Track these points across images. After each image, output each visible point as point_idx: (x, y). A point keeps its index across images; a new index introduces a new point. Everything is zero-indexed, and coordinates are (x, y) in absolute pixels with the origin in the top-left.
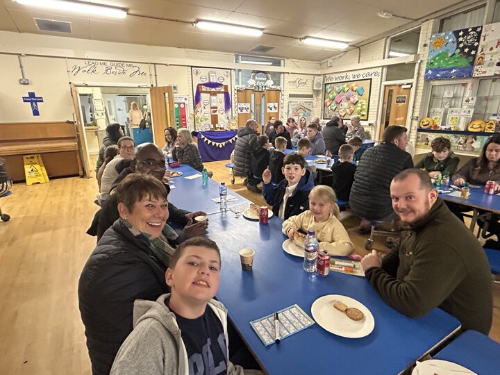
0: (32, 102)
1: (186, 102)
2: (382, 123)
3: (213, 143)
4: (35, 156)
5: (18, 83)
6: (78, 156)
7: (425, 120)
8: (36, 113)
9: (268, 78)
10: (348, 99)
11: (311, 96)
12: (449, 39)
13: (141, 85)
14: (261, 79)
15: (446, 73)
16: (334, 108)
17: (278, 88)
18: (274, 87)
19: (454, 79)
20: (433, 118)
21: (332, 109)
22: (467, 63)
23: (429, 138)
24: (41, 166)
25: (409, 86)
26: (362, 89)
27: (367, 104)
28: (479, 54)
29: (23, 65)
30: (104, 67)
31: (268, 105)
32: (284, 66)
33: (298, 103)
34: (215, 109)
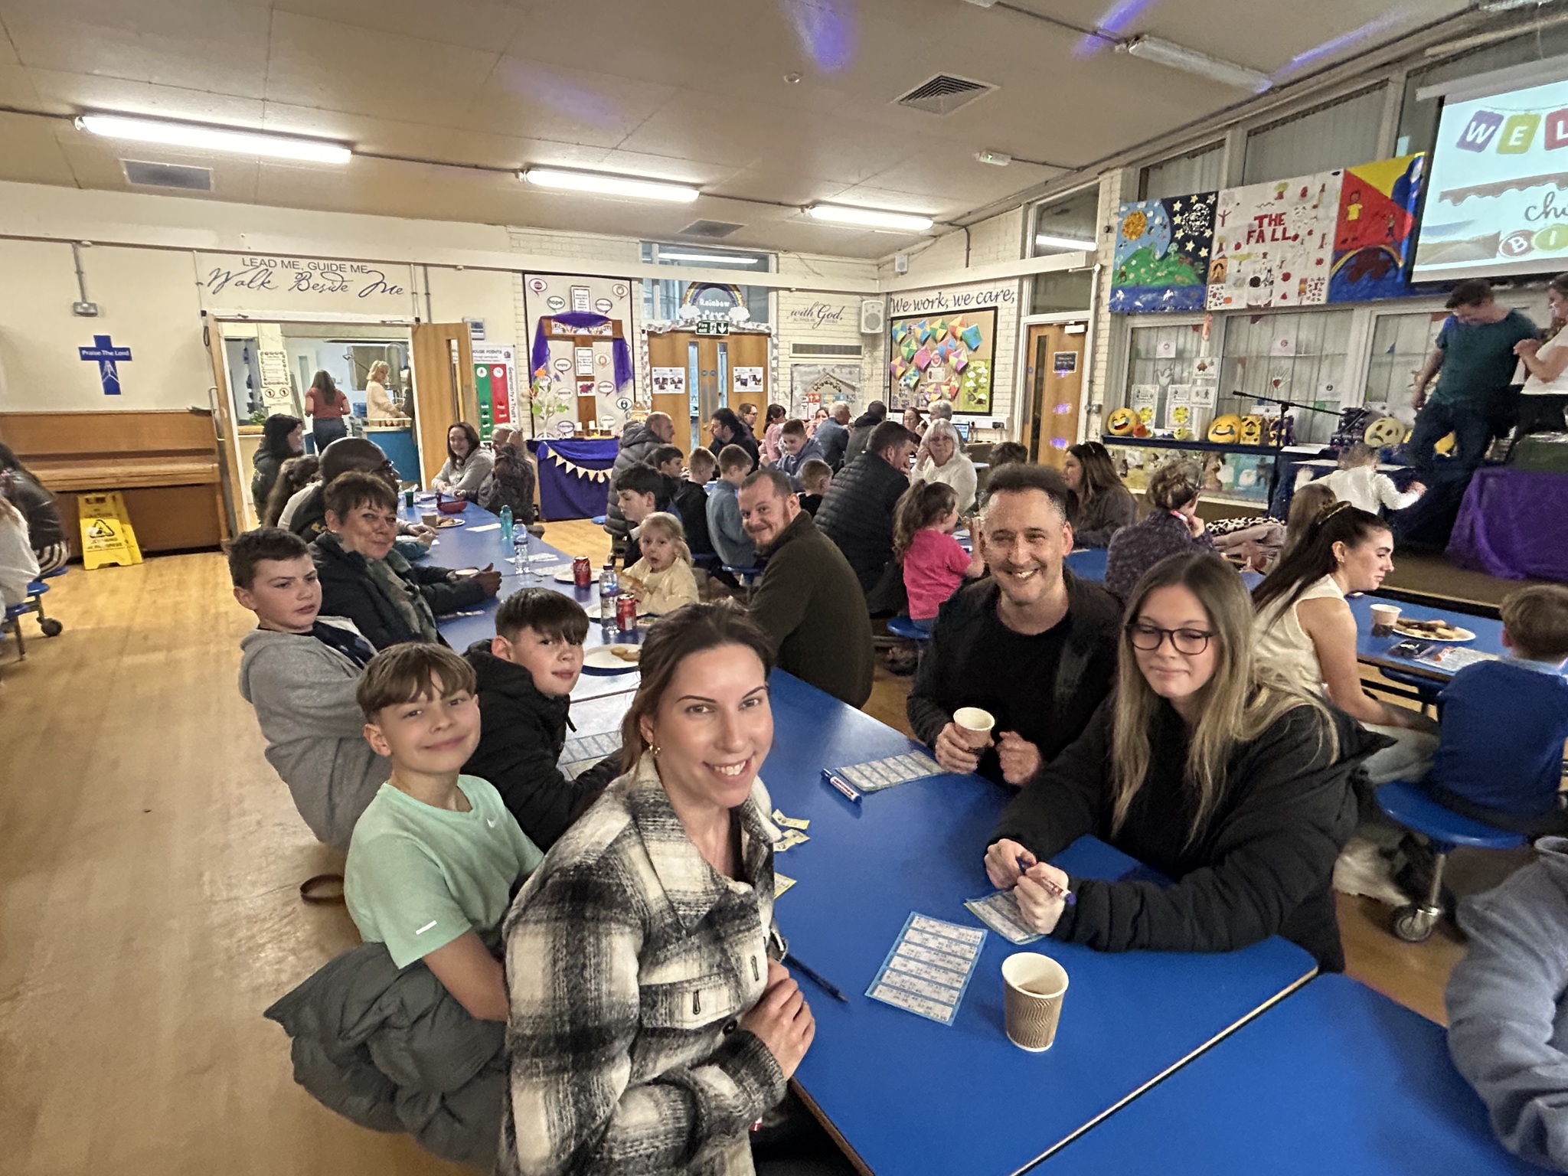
0: (102, 360)
1: (510, 364)
2: (1024, 421)
3: (581, 471)
4: (108, 496)
5: (69, 311)
6: (219, 498)
7: (1118, 415)
8: (112, 387)
9: (734, 303)
10: (945, 360)
11: (856, 350)
12: (1154, 216)
13: (388, 318)
14: (717, 304)
15: (1154, 300)
16: (912, 383)
17: (762, 328)
18: (750, 326)
19: (1170, 314)
20: (1138, 408)
21: (907, 385)
22: (1193, 277)
23: (1129, 460)
24: (122, 522)
25: (1080, 329)
26: (976, 333)
27: (987, 372)
28: (1214, 256)
29: (85, 268)
30: (292, 273)
31: (735, 374)
32: (778, 272)
33: (820, 368)
34: (589, 383)
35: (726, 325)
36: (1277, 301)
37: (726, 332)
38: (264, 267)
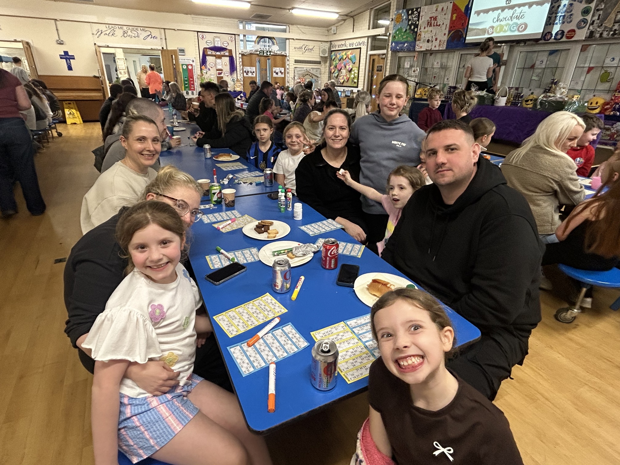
0: (66, 59)
1: (194, 64)
4: (72, 102)
5: (56, 43)
8: (70, 68)
9: (273, 44)
10: (345, 67)
11: (319, 63)
12: (404, 16)
13: (153, 47)
14: (266, 44)
15: (402, 47)
16: (336, 75)
17: (283, 53)
18: (279, 53)
19: (407, 52)
22: (413, 39)
24: (76, 111)
25: (384, 56)
27: (357, 72)
28: (419, 31)
29: (58, 28)
30: (122, 31)
31: (274, 70)
32: (289, 32)
33: (305, 69)
34: (221, 72)
35: (270, 52)
36: (433, 48)
37: (270, 54)
38: (113, 29)
